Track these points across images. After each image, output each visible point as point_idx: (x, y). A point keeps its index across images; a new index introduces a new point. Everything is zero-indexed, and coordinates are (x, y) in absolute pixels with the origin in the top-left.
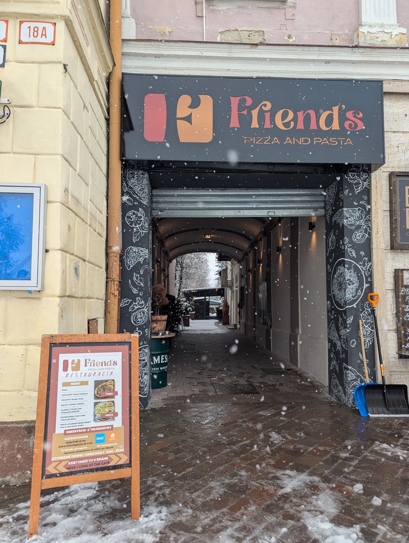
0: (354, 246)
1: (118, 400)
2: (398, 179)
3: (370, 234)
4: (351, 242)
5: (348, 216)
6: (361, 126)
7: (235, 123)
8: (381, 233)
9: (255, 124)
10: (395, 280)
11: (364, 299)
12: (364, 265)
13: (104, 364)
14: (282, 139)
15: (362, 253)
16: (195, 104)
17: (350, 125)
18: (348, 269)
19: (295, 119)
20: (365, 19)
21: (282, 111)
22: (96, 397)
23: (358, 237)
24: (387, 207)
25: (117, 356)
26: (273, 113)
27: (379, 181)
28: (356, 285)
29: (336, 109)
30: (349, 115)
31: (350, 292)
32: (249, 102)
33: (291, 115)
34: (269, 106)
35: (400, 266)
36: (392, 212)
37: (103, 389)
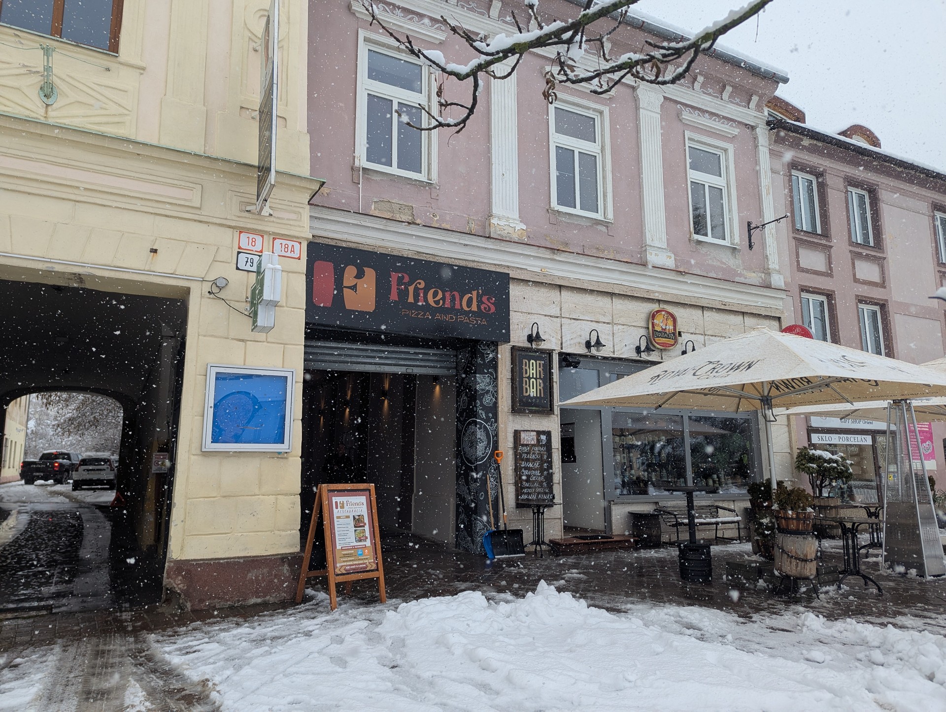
0: (484, 408)
1: (367, 528)
2: (518, 353)
3: (496, 399)
4: (482, 405)
5: (480, 381)
6: (493, 309)
7: (394, 296)
8: (505, 398)
9: (411, 299)
10: (514, 440)
11: (492, 455)
12: (491, 426)
13: (357, 504)
14: (433, 316)
15: (490, 415)
16: (360, 275)
17: (485, 308)
18: (480, 429)
19: (444, 299)
20: (495, 211)
21: (433, 290)
22: (355, 527)
23: (487, 400)
24: (509, 375)
25: (363, 499)
26: (426, 290)
27: (504, 354)
28: (485, 443)
29: (475, 293)
30: (484, 299)
31: (481, 449)
32: (407, 279)
33: (440, 295)
34: (422, 285)
35: (519, 428)
36: (513, 379)
37: (358, 522)
